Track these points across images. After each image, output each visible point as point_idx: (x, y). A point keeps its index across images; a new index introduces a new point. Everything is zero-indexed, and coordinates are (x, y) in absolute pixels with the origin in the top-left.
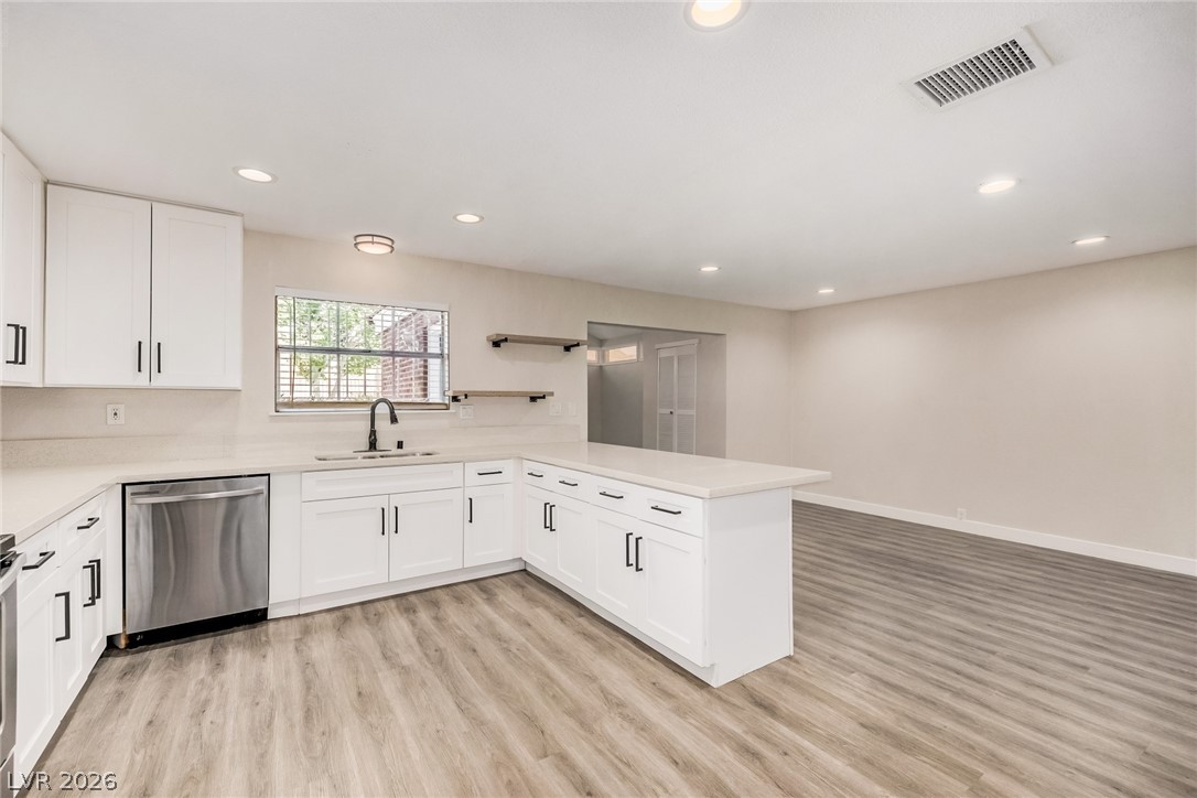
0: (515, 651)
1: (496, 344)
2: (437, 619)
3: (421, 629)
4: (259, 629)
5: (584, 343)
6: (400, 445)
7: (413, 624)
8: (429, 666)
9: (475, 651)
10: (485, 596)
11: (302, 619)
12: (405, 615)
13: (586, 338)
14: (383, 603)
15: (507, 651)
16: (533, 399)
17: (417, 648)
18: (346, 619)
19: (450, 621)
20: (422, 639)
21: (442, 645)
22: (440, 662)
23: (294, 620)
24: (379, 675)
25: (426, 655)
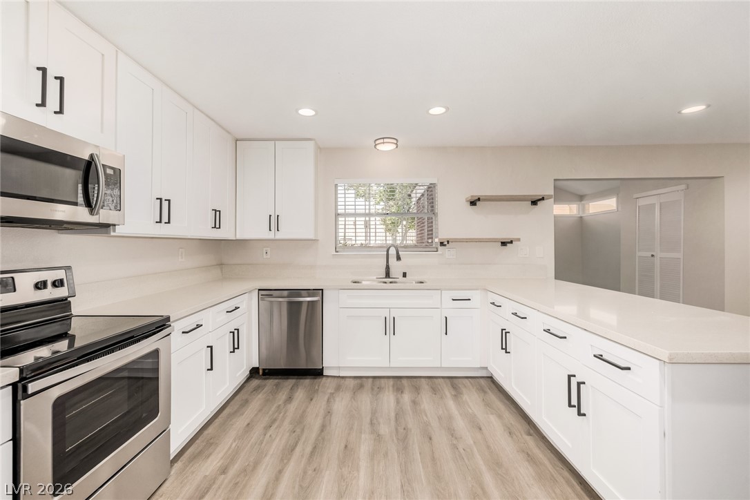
0: (462, 451)
1: (473, 203)
2: (414, 402)
3: (401, 408)
4: (317, 381)
5: (550, 197)
6: (405, 275)
7: (398, 402)
8: (395, 441)
9: (430, 439)
10: (453, 393)
11: (339, 380)
12: (395, 394)
13: (552, 193)
14: (386, 380)
15: (455, 447)
16: (504, 244)
17: (393, 423)
18: (361, 386)
19: (422, 407)
20: (399, 415)
21: (410, 426)
22: (403, 439)
23: (336, 379)
24: (363, 436)
25: (397, 429)
